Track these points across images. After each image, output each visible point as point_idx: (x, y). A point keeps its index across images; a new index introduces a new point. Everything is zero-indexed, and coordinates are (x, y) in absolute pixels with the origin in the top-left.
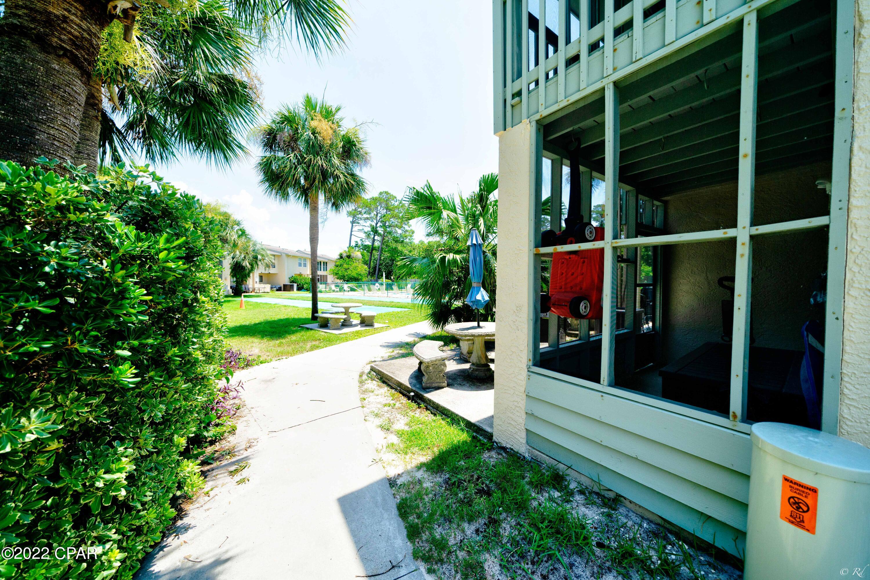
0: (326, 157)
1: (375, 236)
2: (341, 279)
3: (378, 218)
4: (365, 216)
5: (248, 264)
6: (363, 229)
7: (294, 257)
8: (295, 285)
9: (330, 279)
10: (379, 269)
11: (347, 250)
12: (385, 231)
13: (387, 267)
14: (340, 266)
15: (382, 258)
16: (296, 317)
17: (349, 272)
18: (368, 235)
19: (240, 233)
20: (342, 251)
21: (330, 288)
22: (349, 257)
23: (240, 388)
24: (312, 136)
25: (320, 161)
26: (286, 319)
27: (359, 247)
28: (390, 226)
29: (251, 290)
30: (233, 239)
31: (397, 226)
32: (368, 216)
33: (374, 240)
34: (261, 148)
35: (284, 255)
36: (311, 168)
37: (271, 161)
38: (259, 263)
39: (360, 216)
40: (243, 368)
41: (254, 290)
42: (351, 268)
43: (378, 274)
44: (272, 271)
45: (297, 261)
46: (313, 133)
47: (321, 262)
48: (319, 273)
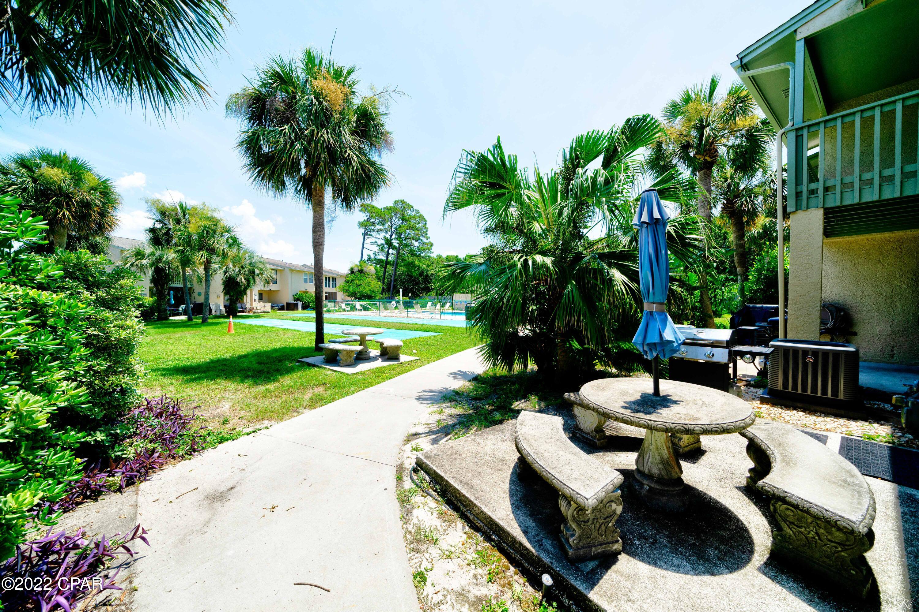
0: (334, 130)
1: (389, 249)
2: (352, 296)
3: (393, 230)
4: (378, 227)
5: (243, 280)
6: (376, 242)
7: (299, 271)
8: (300, 304)
9: (340, 296)
10: (394, 285)
11: (359, 264)
12: (400, 244)
13: (403, 283)
14: (351, 281)
15: (397, 273)
16: (296, 345)
17: (361, 289)
18: (382, 248)
19: (231, 241)
20: (352, 265)
21: (340, 307)
22: (361, 271)
23: (138, 541)
24: (314, 100)
25: (325, 135)
26: (283, 348)
27: (372, 261)
28: (406, 238)
29: (248, 309)
30: (221, 248)
31: (413, 238)
32: (382, 227)
33: (388, 254)
34: (246, 122)
35: (287, 270)
36: (313, 143)
37: (259, 136)
38: (257, 279)
39: (373, 227)
40: (182, 457)
41: (251, 310)
42: (364, 284)
43: (393, 290)
44: (272, 287)
45: (302, 277)
46: (317, 98)
47: (329, 278)
48: (328, 289)
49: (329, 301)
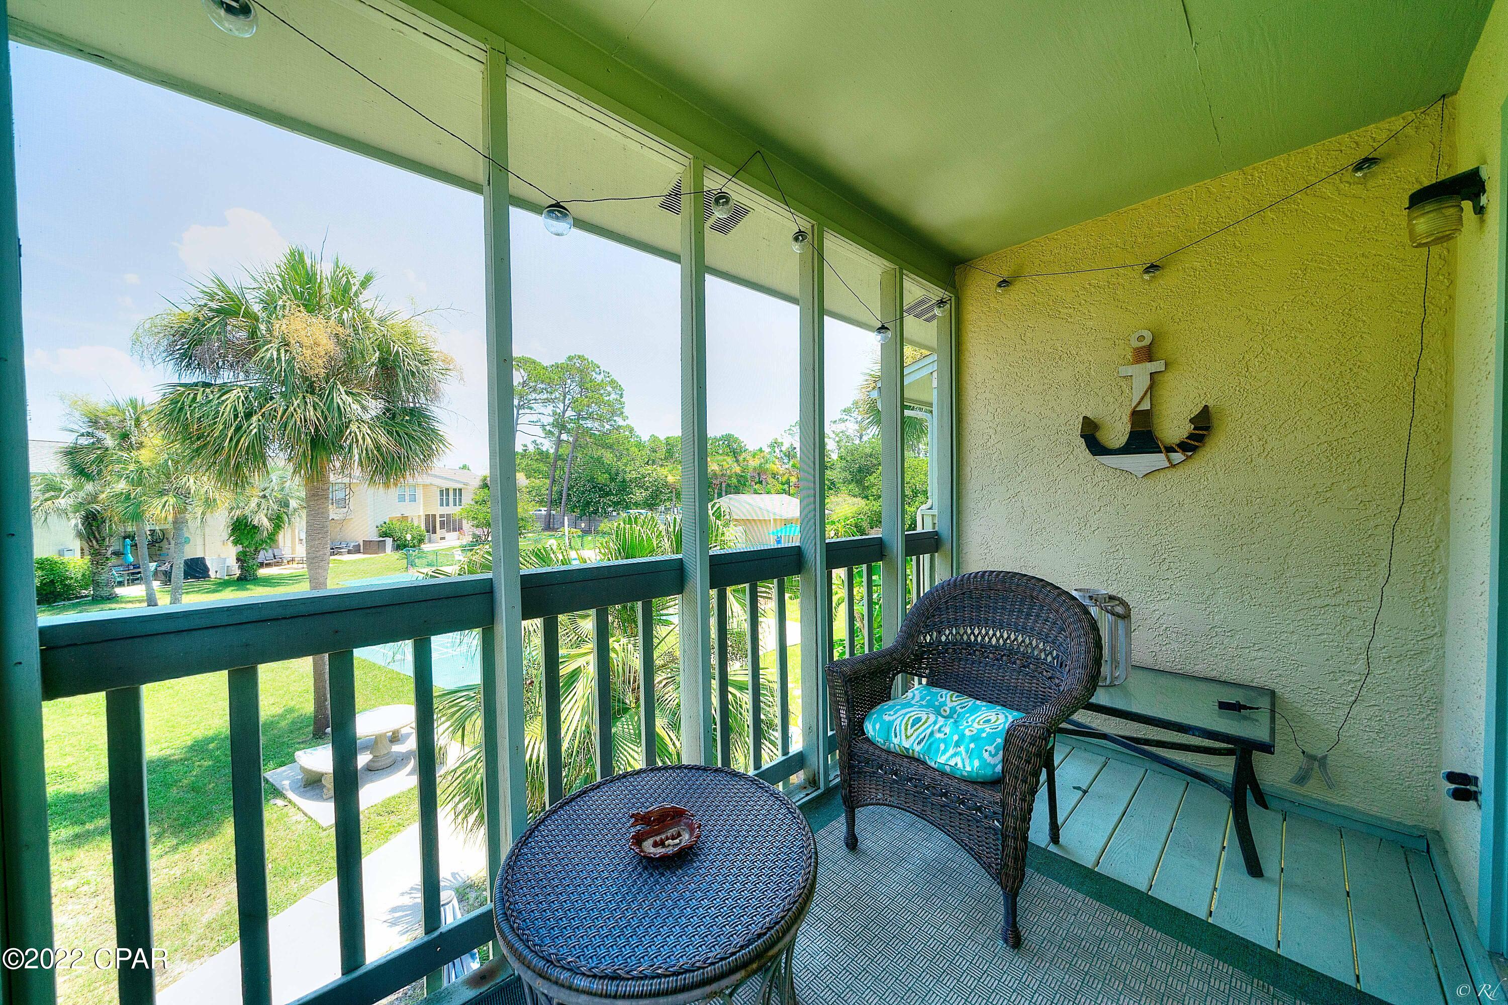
1: (560, 434)
3: (567, 402)
4: (543, 396)
5: (266, 520)
6: (539, 421)
8: (389, 541)
18: (548, 431)
29: (285, 558)
31: (601, 418)
32: (549, 396)
33: (559, 442)
41: (292, 559)
45: (395, 493)
47: (447, 490)
48: (445, 510)
49: (449, 531)
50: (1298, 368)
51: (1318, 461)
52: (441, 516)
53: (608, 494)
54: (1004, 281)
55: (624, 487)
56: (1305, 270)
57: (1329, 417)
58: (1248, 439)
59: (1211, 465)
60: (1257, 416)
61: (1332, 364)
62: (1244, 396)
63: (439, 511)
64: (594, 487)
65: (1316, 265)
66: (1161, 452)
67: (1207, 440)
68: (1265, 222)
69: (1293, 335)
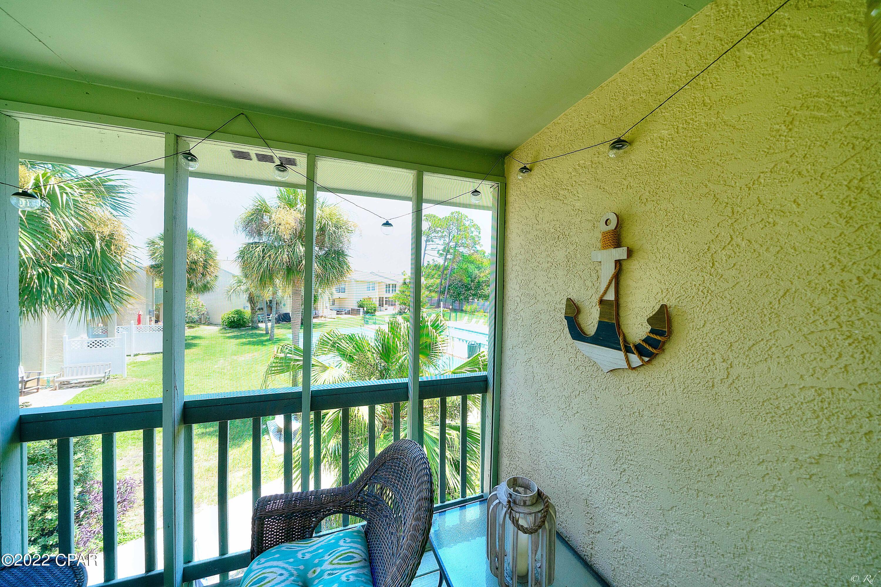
1: (447, 255)
3: (451, 237)
6: (437, 248)
7: (362, 282)
8: (362, 310)
29: (320, 315)
31: (468, 246)
33: (446, 259)
35: (353, 281)
39: (434, 234)
41: (322, 316)
43: (447, 295)
44: (341, 295)
45: (366, 286)
47: (389, 285)
48: (387, 295)
49: (389, 306)
50: (776, 269)
51: (800, 413)
52: (386, 298)
53: (469, 289)
54: (525, 168)
55: (479, 286)
56: (791, 123)
57: (819, 349)
58: (710, 356)
59: (670, 377)
60: (722, 329)
61: (828, 266)
62: (708, 298)
63: (385, 295)
64: (463, 285)
65: (808, 113)
66: (620, 349)
67: (667, 346)
68: (739, 64)
69: (771, 220)
